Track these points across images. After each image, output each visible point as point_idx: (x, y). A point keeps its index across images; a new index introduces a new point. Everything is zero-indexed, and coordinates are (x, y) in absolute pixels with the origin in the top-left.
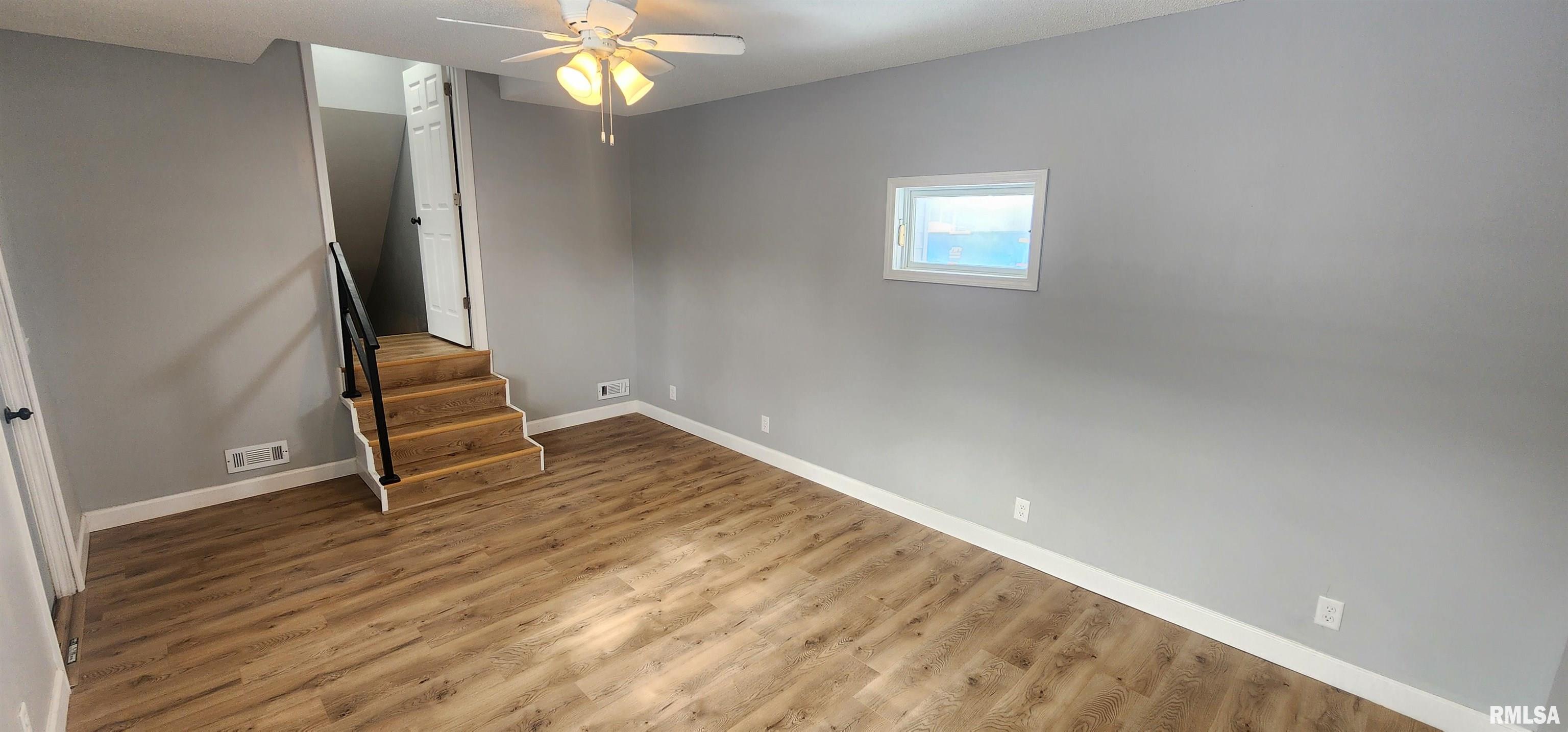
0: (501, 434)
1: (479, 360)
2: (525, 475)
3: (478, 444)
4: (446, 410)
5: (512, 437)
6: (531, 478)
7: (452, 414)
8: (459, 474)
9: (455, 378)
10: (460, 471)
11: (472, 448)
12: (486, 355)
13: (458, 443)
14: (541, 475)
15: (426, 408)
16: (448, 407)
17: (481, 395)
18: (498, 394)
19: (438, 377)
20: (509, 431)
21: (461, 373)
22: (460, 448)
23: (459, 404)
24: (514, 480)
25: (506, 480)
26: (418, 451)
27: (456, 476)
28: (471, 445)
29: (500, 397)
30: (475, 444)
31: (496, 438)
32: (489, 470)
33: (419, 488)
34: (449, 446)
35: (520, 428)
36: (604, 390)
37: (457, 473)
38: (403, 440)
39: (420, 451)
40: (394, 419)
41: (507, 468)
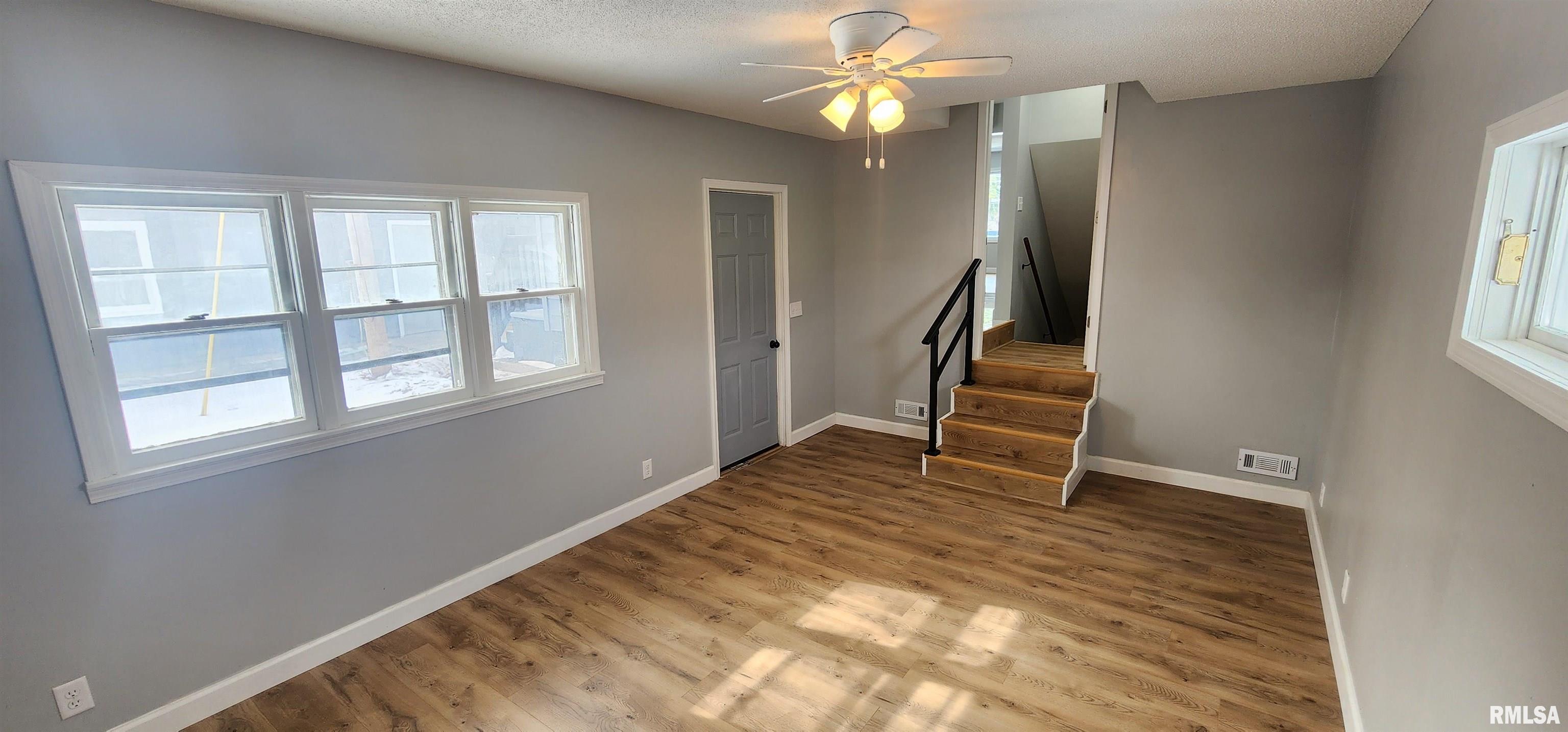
0: (1049, 455)
1: (1083, 381)
2: (1043, 501)
3: (1025, 456)
4: (1022, 417)
5: (1059, 462)
6: (1044, 506)
7: (1026, 422)
8: (981, 471)
9: (1055, 391)
10: (983, 469)
11: (1018, 457)
12: (1092, 376)
13: (1007, 447)
14: (1058, 510)
15: (1006, 409)
16: (1024, 414)
17: (1057, 413)
18: (1075, 417)
19: (1040, 387)
20: (1058, 455)
21: (1062, 389)
22: (1008, 452)
23: (1034, 415)
24: (1029, 500)
25: (1023, 497)
26: (974, 441)
27: (978, 472)
28: (1018, 453)
29: (1077, 421)
30: (1022, 454)
31: (1043, 457)
32: (1009, 479)
33: (948, 468)
34: (999, 447)
35: (1069, 456)
36: (1249, 460)
37: (980, 469)
38: (964, 427)
39: (975, 441)
40: (979, 410)
41: (1025, 485)
